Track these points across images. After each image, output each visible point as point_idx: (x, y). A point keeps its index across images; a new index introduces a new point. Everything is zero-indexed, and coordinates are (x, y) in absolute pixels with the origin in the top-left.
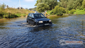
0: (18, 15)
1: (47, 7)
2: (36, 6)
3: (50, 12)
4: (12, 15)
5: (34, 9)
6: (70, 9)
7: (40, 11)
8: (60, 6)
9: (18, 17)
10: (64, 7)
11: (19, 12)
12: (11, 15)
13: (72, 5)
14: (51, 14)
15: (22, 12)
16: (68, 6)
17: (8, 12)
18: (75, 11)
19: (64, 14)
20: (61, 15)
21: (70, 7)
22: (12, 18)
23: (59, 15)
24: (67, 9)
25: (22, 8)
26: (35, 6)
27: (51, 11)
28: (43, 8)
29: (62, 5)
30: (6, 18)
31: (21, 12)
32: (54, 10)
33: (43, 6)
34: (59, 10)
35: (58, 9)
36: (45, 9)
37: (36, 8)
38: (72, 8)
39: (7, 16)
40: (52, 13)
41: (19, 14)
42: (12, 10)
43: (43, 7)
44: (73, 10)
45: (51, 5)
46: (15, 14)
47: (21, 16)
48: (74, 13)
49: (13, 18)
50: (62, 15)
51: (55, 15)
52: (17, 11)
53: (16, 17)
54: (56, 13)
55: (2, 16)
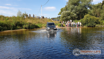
0: (39, 26)
1: (74, 16)
5: (57, 18)
9: (39, 27)
10: (96, 16)
11: (40, 22)
12: (31, 25)
15: (44, 22)
17: (29, 21)
19: (97, 25)
20: (92, 27)
22: (32, 29)
25: (43, 17)
26: (59, 14)
29: (93, 14)
30: (26, 28)
33: (69, 14)
35: (89, 19)
37: (59, 17)
39: (27, 26)
41: (40, 24)
42: (33, 20)
43: (68, 16)
45: (79, 14)
46: (36, 25)
47: (42, 26)
49: (34, 28)
52: (38, 21)
53: (37, 27)
54: (86, 24)
55: (22, 26)
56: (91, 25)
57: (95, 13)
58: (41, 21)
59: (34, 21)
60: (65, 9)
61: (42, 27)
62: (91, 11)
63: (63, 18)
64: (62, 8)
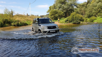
0: (27, 23)
1: (61, 14)
2: (49, 13)
3: (64, 20)
4: (21, 23)
5: (46, 16)
6: (89, 16)
7: (53, 18)
8: (77, 13)
9: (27, 25)
10: (82, 14)
12: (19, 23)
13: (92, 12)
14: (65, 22)
16: (87, 13)
17: (17, 19)
18: (96, 19)
19: (81, 22)
20: (77, 24)
21: (89, 14)
23: (76, 23)
24: (86, 16)
26: (47, 12)
27: (66, 19)
28: (57, 15)
29: (79, 12)
30: (14, 26)
31: (31, 19)
32: (69, 18)
34: (76, 17)
35: (74, 17)
36: (58, 16)
37: (48, 14)
38: (91, 16)
39: (16, 24)
40: (67, 21)
41: (29, 21)
42: (21, 17)
44: (93, 18)
45: (66, 12)
48: (94, 21)
50: (79, 23)
51: (70, 24)
52: (26, 18)
53: (25, 25)
54: (72, 21)
55: (10, 23)
56: (76, 22)
57: (81, 11)
58: (29, 19)
59: (23, 18)
60: (54, 7)
61: (30, 24)
62: (77, 9)
63: (51, 16)
64: (51, 6)
